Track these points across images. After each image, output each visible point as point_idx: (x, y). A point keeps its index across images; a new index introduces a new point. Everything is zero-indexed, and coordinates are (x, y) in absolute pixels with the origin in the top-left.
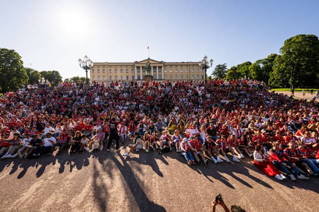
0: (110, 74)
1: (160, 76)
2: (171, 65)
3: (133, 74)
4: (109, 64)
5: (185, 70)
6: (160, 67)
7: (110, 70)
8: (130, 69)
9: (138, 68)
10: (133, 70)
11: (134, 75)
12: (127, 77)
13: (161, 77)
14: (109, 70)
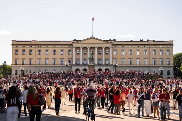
0: (39, 57)
1: (107, 59)
2: (124, 44)
3: (70, 57)
4: (39, 43)
5: (143, 52)
6: (107, 48)
7: (39, 51)
8: (66, 50)
9: (78, 48)
10: (69, 51)
11: (72, 58)
12: (62, 61)
13: (109, 61)
14: (37, 51)
